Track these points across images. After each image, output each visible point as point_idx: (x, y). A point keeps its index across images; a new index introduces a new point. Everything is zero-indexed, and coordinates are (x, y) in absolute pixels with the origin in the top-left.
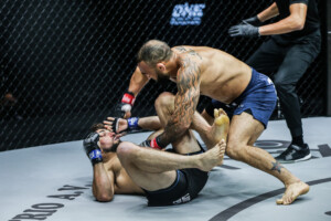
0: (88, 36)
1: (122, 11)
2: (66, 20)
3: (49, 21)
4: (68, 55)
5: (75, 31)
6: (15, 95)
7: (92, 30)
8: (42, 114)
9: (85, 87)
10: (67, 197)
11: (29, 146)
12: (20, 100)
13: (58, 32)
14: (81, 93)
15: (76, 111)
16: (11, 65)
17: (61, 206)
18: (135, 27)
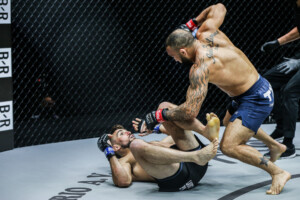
0: (115, 51)
1: (143, 32)
2: (97, 38)
3: (83, 38)
4: (98, 66)
5: (104, 47)
6: (53, 99)
7: (118, 46)
8: (76, 115)
9: (111, 93)
10: (94, 183)
11: (64, 140)
12: (58, 103)
13: (91, 47)
14: (108, 98)
15: (103, 113)
16: (51, 74)
17: (89, 190)
18: (153, 45)
